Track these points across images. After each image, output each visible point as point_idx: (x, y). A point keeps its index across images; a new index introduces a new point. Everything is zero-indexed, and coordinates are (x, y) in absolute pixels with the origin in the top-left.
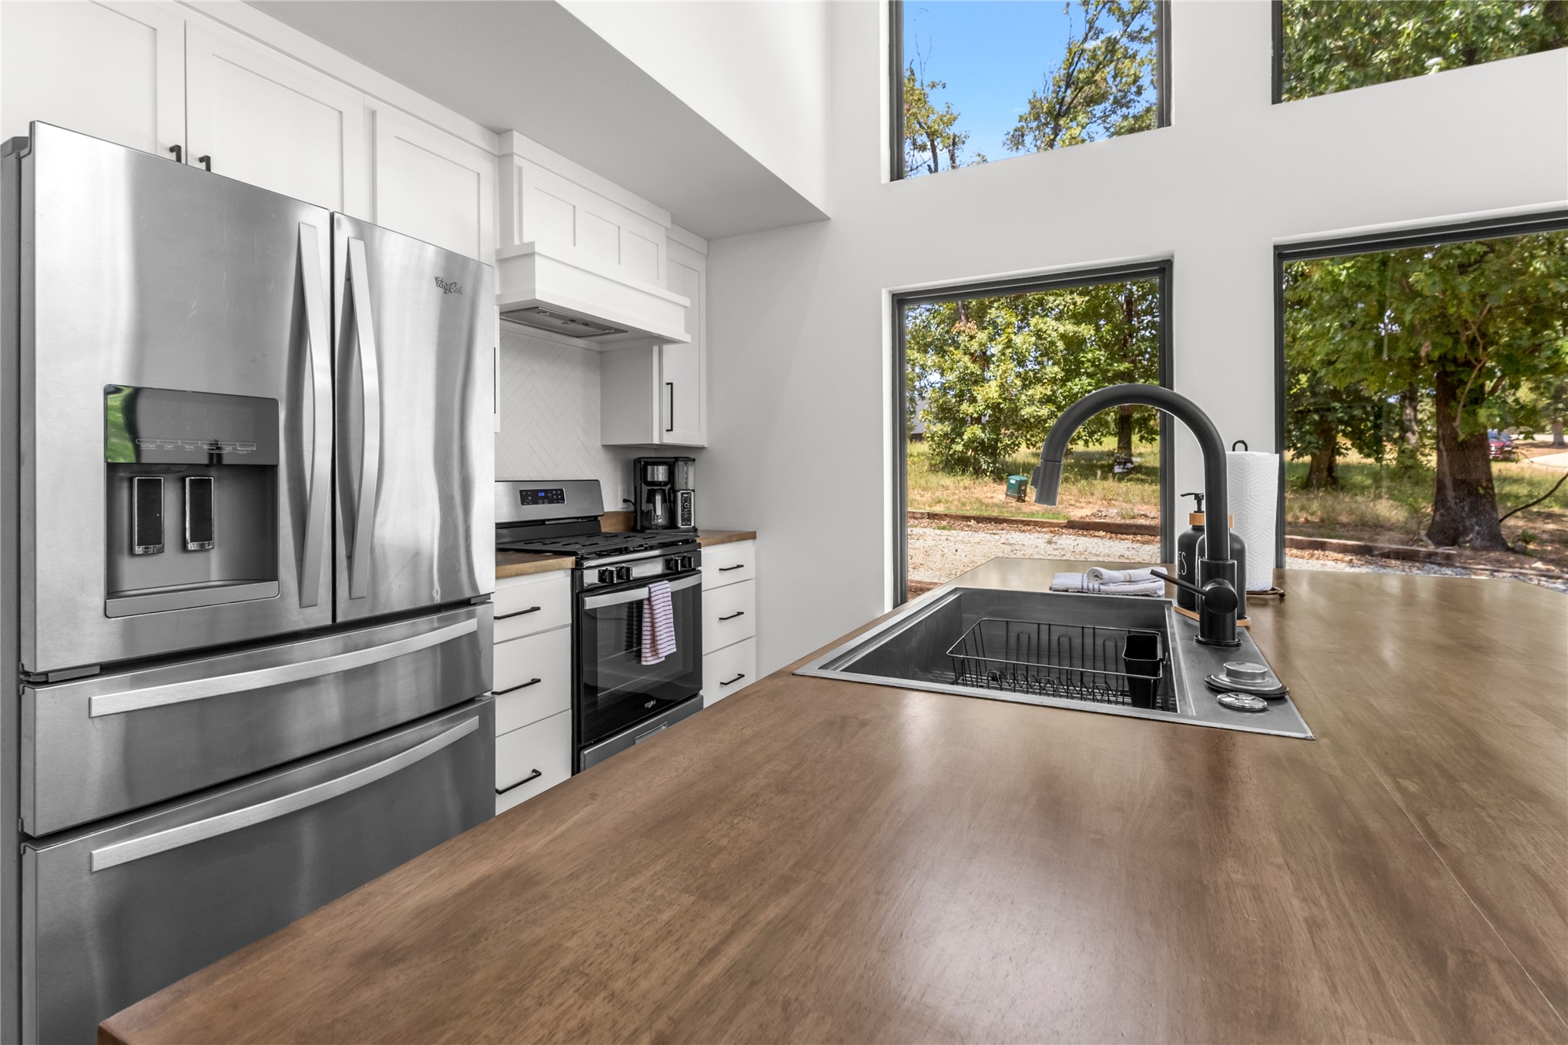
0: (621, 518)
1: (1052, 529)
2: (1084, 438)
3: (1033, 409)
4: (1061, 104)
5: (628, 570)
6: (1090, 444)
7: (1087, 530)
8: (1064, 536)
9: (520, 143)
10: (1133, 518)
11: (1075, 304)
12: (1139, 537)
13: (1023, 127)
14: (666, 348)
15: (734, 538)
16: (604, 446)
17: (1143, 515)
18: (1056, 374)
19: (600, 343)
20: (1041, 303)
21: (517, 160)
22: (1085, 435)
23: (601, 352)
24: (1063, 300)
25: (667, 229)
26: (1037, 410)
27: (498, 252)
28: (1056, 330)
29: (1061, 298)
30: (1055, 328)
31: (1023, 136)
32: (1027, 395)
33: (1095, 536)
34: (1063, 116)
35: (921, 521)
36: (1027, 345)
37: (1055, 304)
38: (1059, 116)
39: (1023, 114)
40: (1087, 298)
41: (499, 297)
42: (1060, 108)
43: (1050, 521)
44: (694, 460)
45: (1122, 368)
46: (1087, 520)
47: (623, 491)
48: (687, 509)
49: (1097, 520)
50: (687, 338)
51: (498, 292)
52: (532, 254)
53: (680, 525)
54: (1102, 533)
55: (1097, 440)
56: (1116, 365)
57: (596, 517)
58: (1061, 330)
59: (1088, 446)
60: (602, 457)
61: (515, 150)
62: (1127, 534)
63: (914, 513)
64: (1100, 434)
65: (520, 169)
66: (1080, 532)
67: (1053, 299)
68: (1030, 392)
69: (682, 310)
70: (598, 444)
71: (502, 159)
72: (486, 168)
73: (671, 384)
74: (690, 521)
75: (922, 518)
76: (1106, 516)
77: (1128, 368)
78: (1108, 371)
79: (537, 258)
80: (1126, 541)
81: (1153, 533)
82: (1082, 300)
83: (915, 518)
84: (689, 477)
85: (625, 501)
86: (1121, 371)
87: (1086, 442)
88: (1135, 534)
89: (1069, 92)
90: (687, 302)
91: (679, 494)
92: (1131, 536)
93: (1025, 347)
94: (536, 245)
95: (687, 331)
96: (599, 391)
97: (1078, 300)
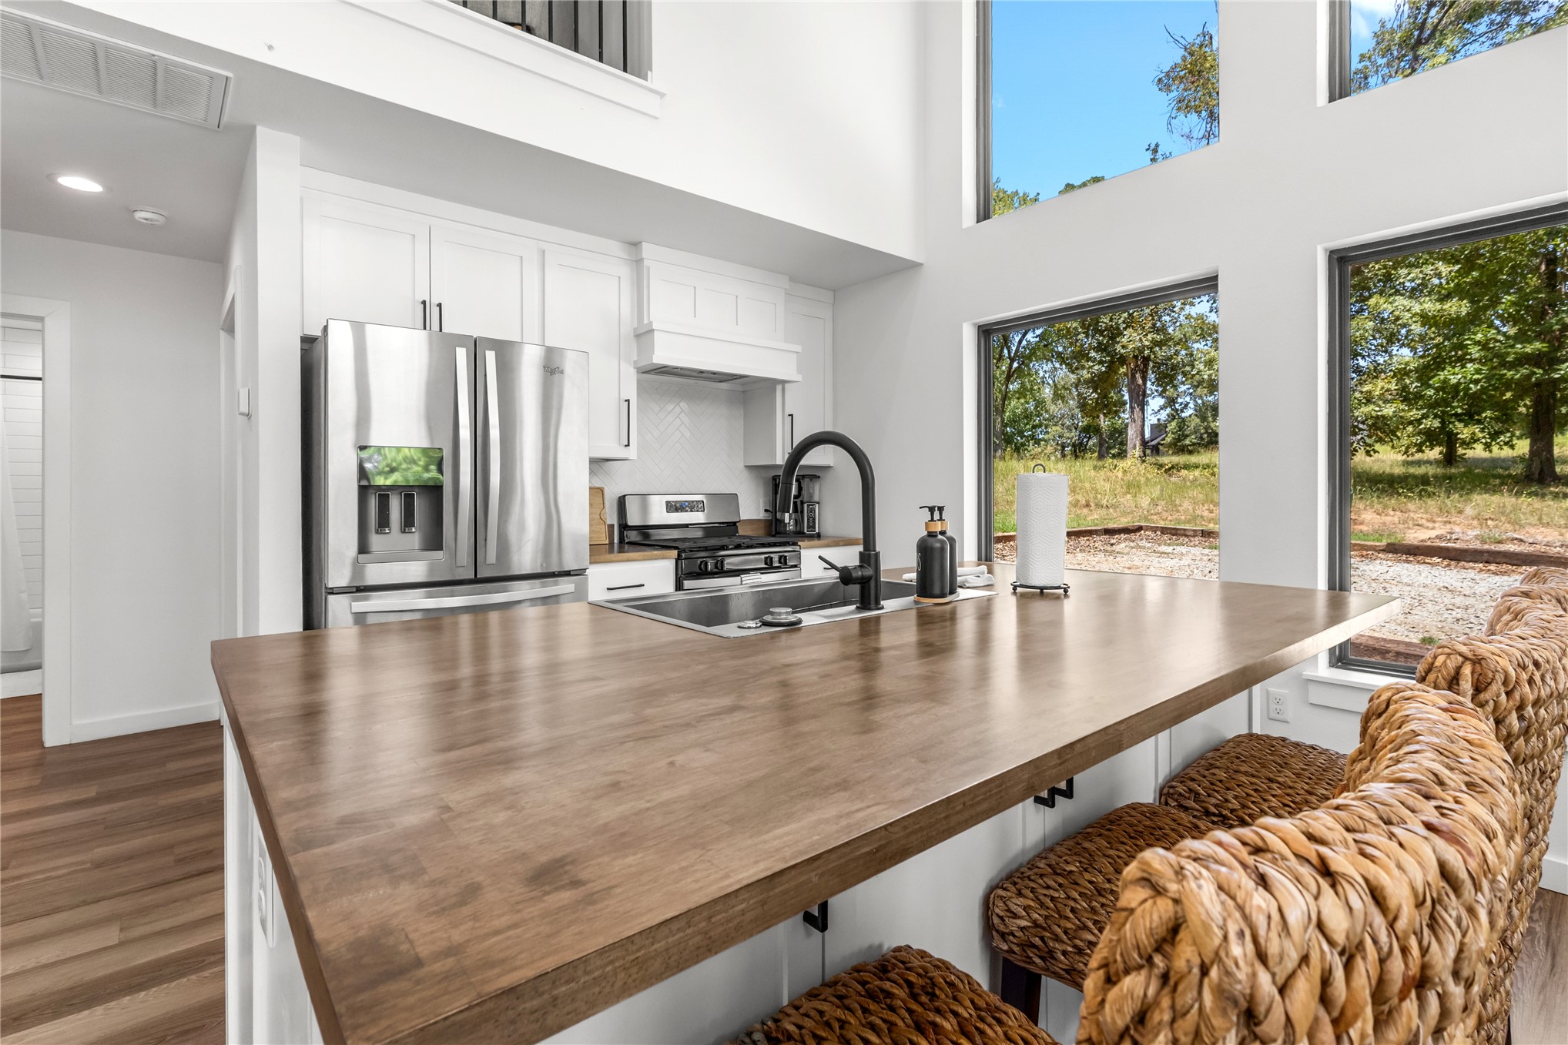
0: (763, 525)
1: (1364, 553)
2: (1484, 441)
3: (1370, 408)
4: (1422, 27)
5: (722, 562)
6: (1495, 449)
7: (1415, 555)
8: (1378, 561)
9: (648, 249)
10: (1500, 542)
11: (1439, 275)
12: (1492, 567)
13: (1366, 67)
14: (787, 385)
15: (841, 543)
16: (748, 467)
17: (1516, 539)
18: (1407, 364)
19: (743, 385)
20: (1388, 278)
21: (646, 262)
22: (1484, 437)
23: (743, 392)
24: (1421, 272)
25: (786, 289)
26: (1377, 409)
27: (635, 329)
28: (1408, 311)
29: (1418, 270)
30: (1408, 308)
31: (1366, 78)
32: (1362, 392)
33: (1425, 563)
34: (1425, 44)
35: (1192, 539)
36: (1362, 332)
37: (1408, 278)
38: (1419, 42)
39: (1365, 51)
40: (1457, 267)
41: (635, 362)
42: (1419, 35)
43: (1362, 543)
44: (819, 477)
45: (1528, 350)
46: (1429, 543)
47: (765, 502)
48: (812, 520)
49: (1443, 544)
50: (798, 378)
51: (636, 359)
52: (652, 331)
53: (805, 531)
54: (1436, 560)
55: (1506, 444)
56: (1519, 346)
57: (735, 524)
58: (1417, 308)
59: (1491, 451)
60: (745, 474)
61: (644, 256)
62: (1475, 562)
63: (1185, 530)
64: (1509, 435)
65: (649, 268)
66: (1404, 556)
67: (1406, 272)
68: (1366, 388)
69: (795, 355)
70: (741, 465)
71: (638, 262)
72: (624, 271)
73: (792, 415)
74: (814, 528)
75: (1194, 536)
76: (1457, 539)
77: (1539, 350)
78: (1508, 354)
79: (655, 332)
80: (1470, 571)
81: (1515, 562)
82: (1449, 269)
83: (1186, 536)
84: (817, 491)
85: (766, 511)
86: (1527, 353)
87: (1488, 447)
88: (1487, 562)
89: (1433, 12)
90: (799, 348)
91: (805, 505)
92: (1481, 565)
93: (1358, 334)
94: (654, 324)
95: (799, 372)
96: (742, 423)
97: (1443, 270)
